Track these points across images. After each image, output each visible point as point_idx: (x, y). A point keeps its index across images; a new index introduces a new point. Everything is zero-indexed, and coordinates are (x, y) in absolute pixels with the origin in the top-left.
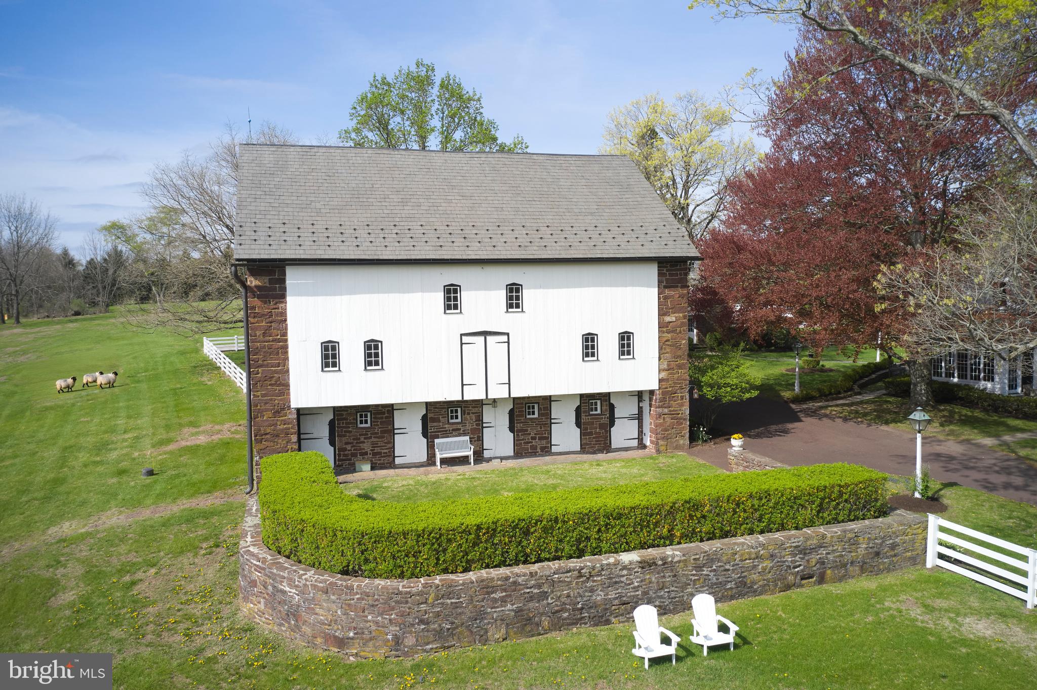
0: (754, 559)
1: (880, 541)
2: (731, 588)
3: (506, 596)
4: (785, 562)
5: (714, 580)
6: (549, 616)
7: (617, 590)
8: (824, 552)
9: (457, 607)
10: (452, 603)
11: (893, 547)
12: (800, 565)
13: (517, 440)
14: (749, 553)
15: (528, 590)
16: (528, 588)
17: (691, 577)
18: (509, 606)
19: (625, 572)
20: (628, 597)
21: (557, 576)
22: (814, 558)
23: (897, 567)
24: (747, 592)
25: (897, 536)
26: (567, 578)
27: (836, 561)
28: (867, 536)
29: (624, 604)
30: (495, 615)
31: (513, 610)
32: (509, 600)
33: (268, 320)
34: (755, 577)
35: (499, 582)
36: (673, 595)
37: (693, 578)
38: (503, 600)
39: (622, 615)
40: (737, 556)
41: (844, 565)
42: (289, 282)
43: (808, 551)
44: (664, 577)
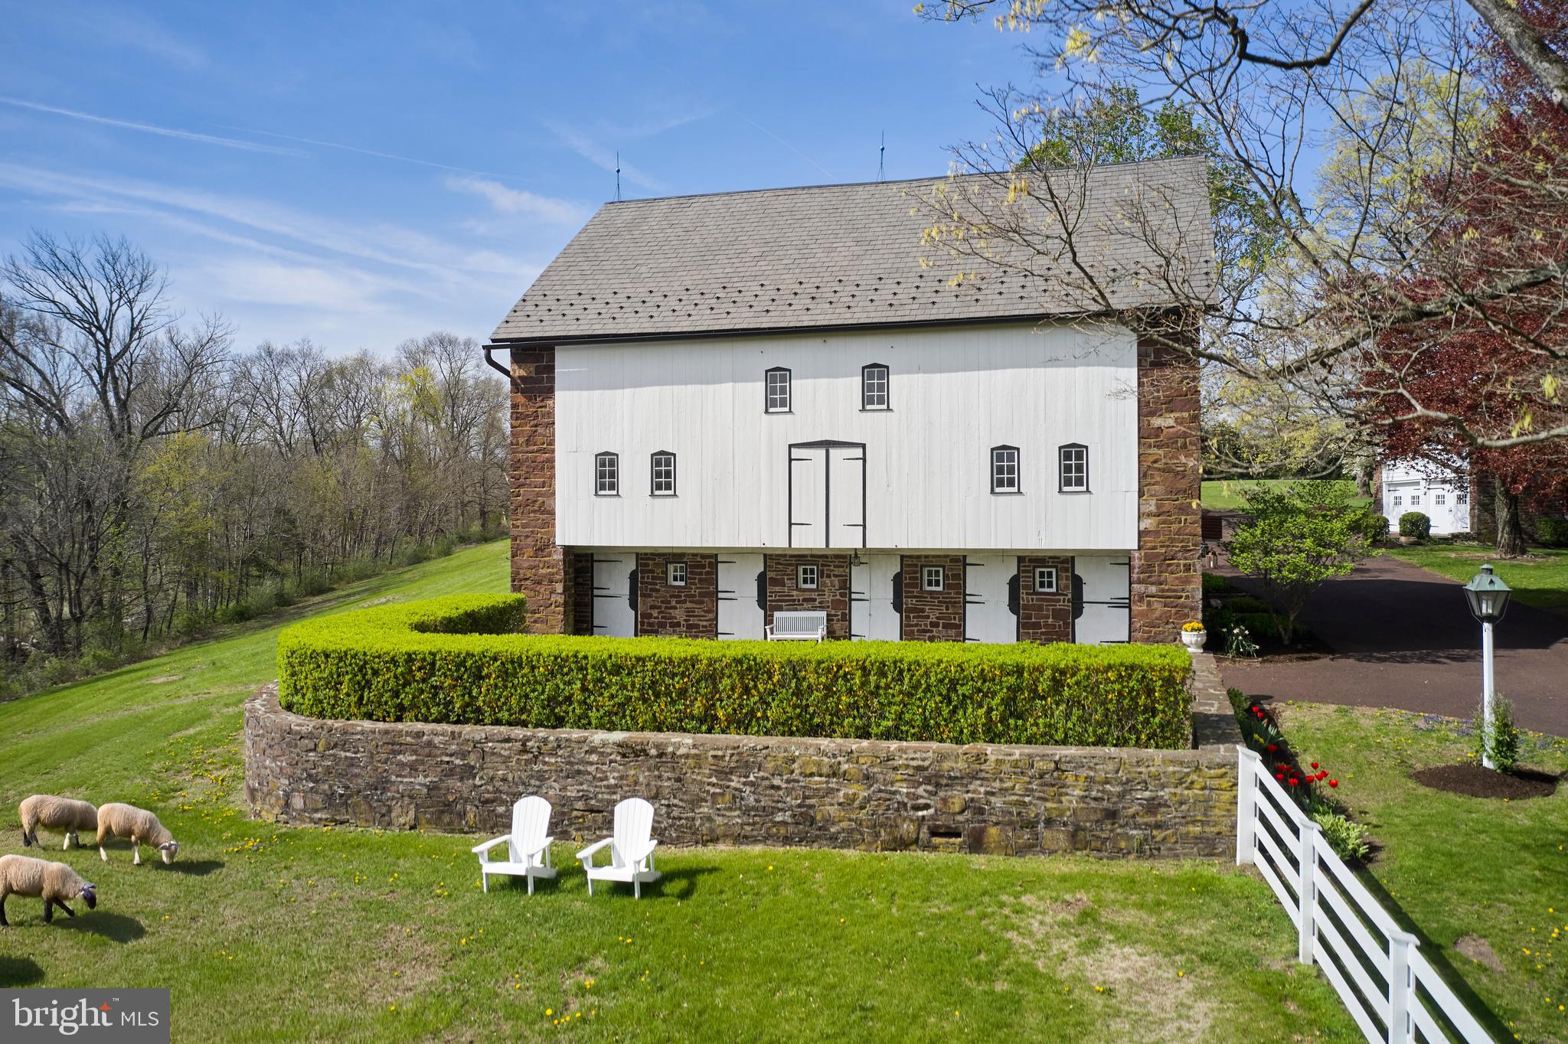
0: (828, 776)
1: (1119, 789)
2: (784, 823)
3: (417, 760)
4: (894, 793)
5: (751, 800)
6: (477, 807)
7: (581, 784)
8: (982, 790)
9: (353, 765)
10: (346, 757)
11: (1153, 806)
12: (927, 807)
13: (907, 626)
14: (819, 764)
15: (447, 759)
16: (447, 755)
17: (707, 788)
18: (421, 779)
19: (594, 758)
20: (598, 801)
21: (490, 744)
22: (957, 797)
23: (1163, 852)
24: (817, 836)
25: (1163, 787)
26: (504, 749)
27: (1011, 813)
28: (1084, 773)
29: (592, 811)
30: (401, 788)
31: (424, 785)
32: (421, 768)
33: (532, 423)
34: (833, 810)
35: (409, 739)
36: (676, 813)
37: (712, 790)
38: (413, 768)
39: (588, 829)
40: (795, 766)
41: (1031, 825)
42: (559, 370)
43: (944, 781)
44: (660, 777)
